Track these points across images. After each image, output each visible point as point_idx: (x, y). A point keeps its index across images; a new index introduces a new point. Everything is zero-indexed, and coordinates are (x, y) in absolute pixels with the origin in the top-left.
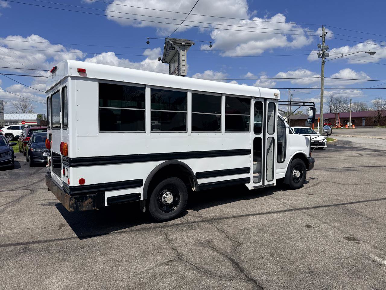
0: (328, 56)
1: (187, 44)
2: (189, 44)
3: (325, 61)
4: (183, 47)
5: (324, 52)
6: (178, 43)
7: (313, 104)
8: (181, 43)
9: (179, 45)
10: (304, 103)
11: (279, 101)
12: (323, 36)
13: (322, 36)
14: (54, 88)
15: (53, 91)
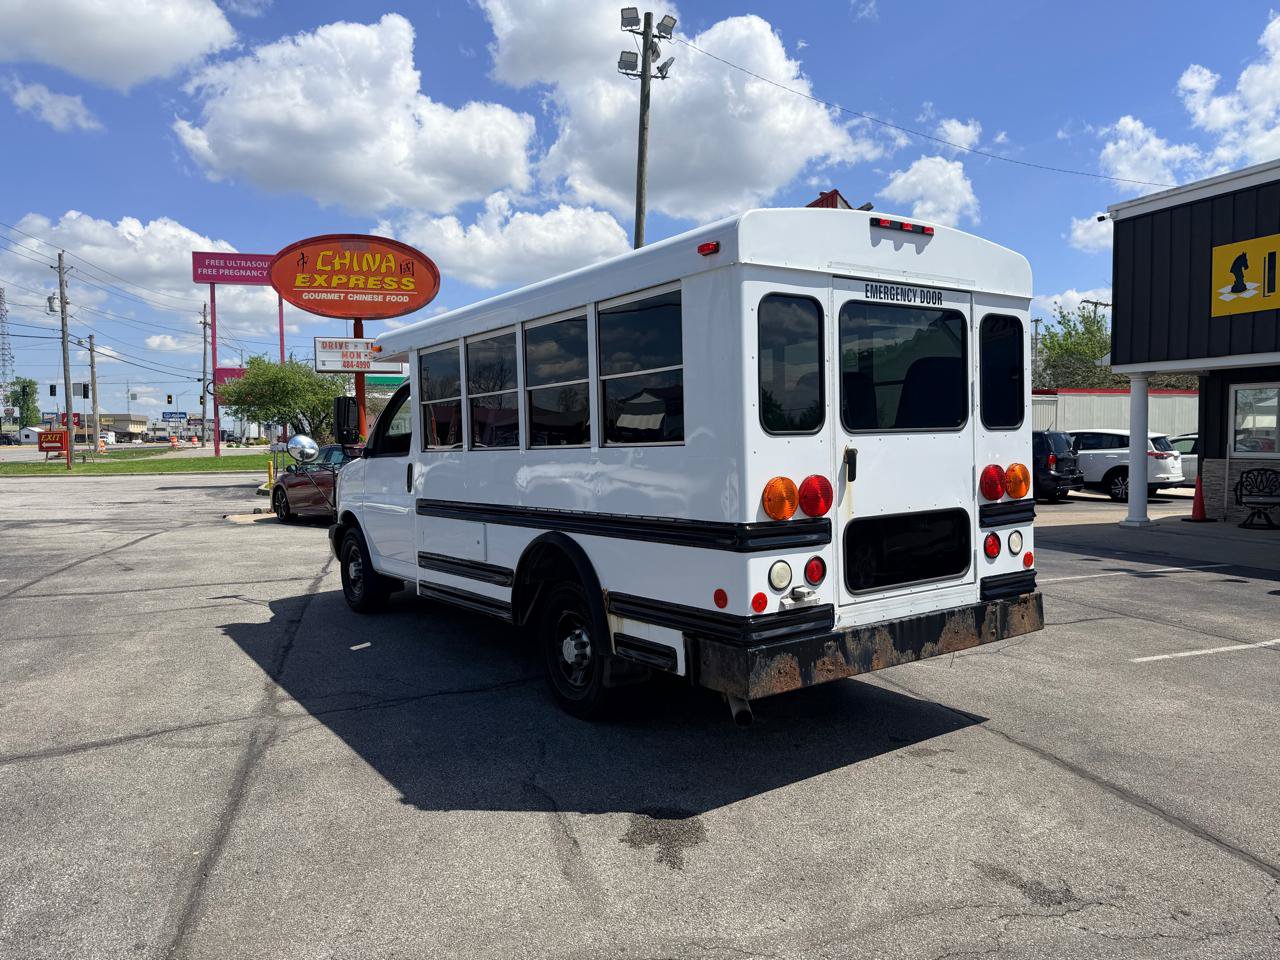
14: (895, 286)
15: (881, 292)
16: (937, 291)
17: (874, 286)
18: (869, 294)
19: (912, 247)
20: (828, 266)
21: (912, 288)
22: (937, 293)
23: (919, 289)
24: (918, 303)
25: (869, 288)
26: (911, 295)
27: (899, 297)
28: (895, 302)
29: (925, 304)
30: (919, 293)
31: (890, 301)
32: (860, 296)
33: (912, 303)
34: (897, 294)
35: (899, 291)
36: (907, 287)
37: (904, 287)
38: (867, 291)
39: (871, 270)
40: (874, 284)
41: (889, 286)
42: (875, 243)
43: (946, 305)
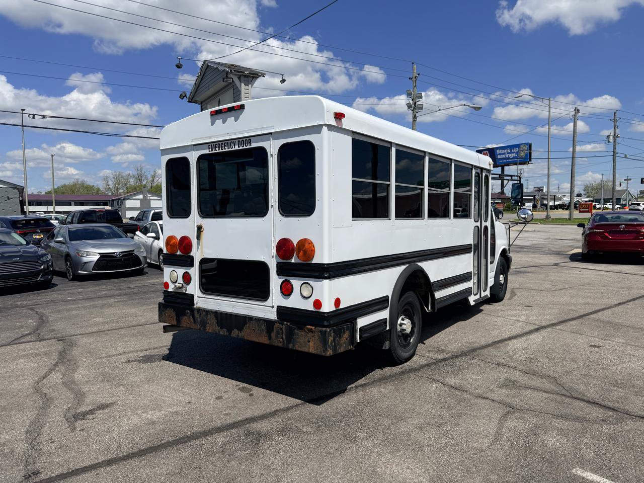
0: (421, 108)
1: (253, 74)
2: (256, 74)
3: (417, 116)
4: (246, 79)
5: (416, 102)
6: (238, 72)
7: (519, 179)
8: (243, 72)
9: (238, 75)
10: (511, 176)
11: (492, 172)
12: (414, 78)
13: (412, 78)
14: (223, 142)
15: (216, 147)
16: (248, 139)
17: (212, 145)
18: (210, 150)
19: (233, 118)
20: (192, 142)
21: (232, 141)
22: (248, 140)
23: (237, 141)
24: (237, 148)
25: (210, 147)
26: (232, 145)
27: (226, 148)
28: (224, 150)
29: (241, 148)
30: (237, 143)
31: (221, 151)
32: (206, 152)
33: (233, 149)
34: (225, 146)
35: (226, 144)
36: (230, 141)
37: (228, 142)
38: (209, 148)
39: (210, 137)
40: (212, 144)
41: (220, 143)
42: (213, 123)
43: (254, 145)
